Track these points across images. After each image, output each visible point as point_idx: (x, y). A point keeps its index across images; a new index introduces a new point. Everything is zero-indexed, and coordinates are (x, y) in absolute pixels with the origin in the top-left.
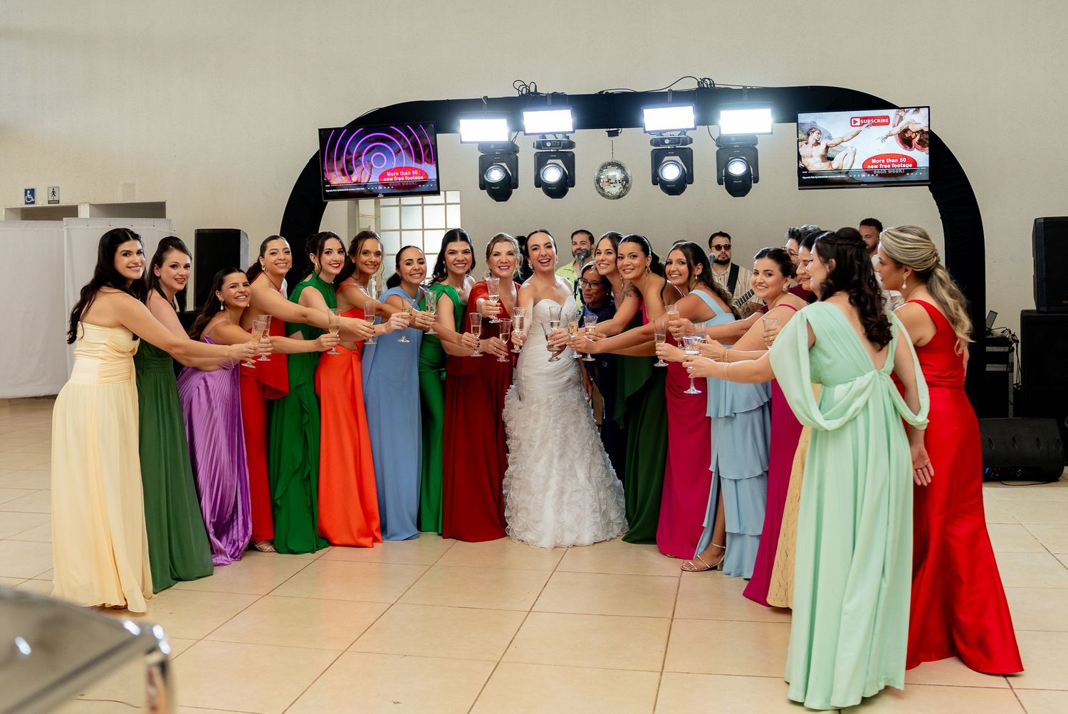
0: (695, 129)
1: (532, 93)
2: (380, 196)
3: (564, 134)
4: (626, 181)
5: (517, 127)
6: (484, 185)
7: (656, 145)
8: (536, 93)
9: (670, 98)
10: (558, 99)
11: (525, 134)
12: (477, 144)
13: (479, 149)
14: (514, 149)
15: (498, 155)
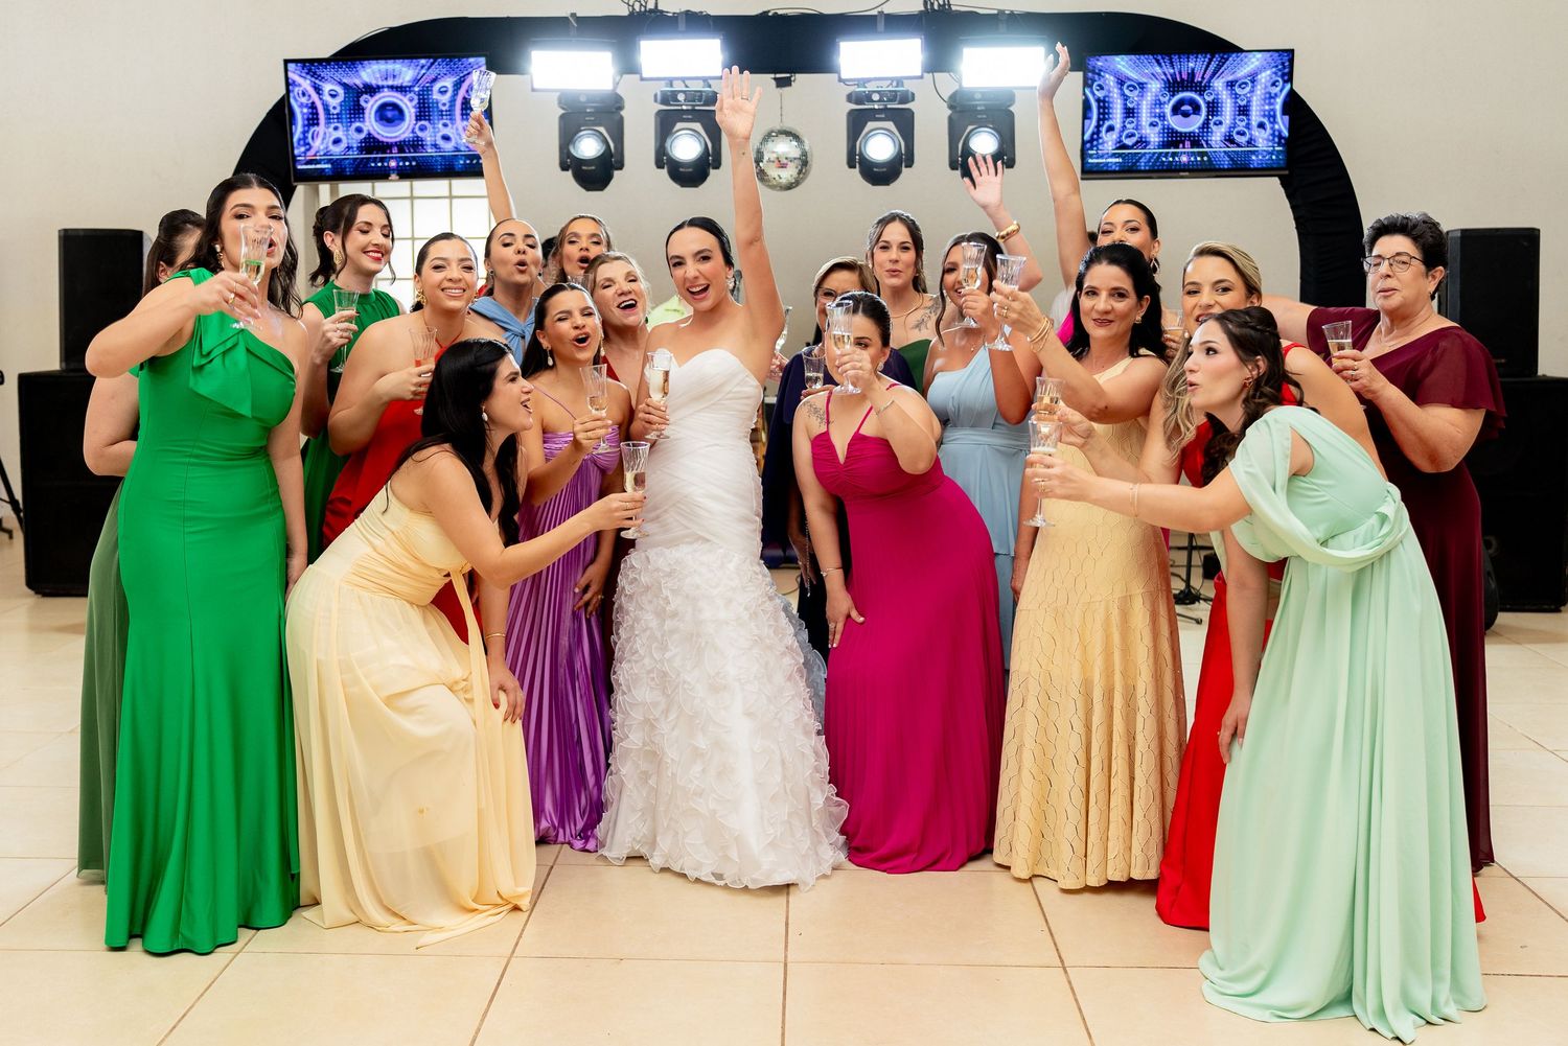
0: (921, 77)
1: (651, 11)
2: (394, 176)
3: (705, 80)
4: (804, 162)
5: (629, 67)
6: (570, 163)
7: (857, 103)
8: (656, 10)
9: (881, 25)
10: (696, 22)
11: (642, 79)
12: (558, 94)
13: (560, 102)
14: (618, 105)
15: (590, 114)
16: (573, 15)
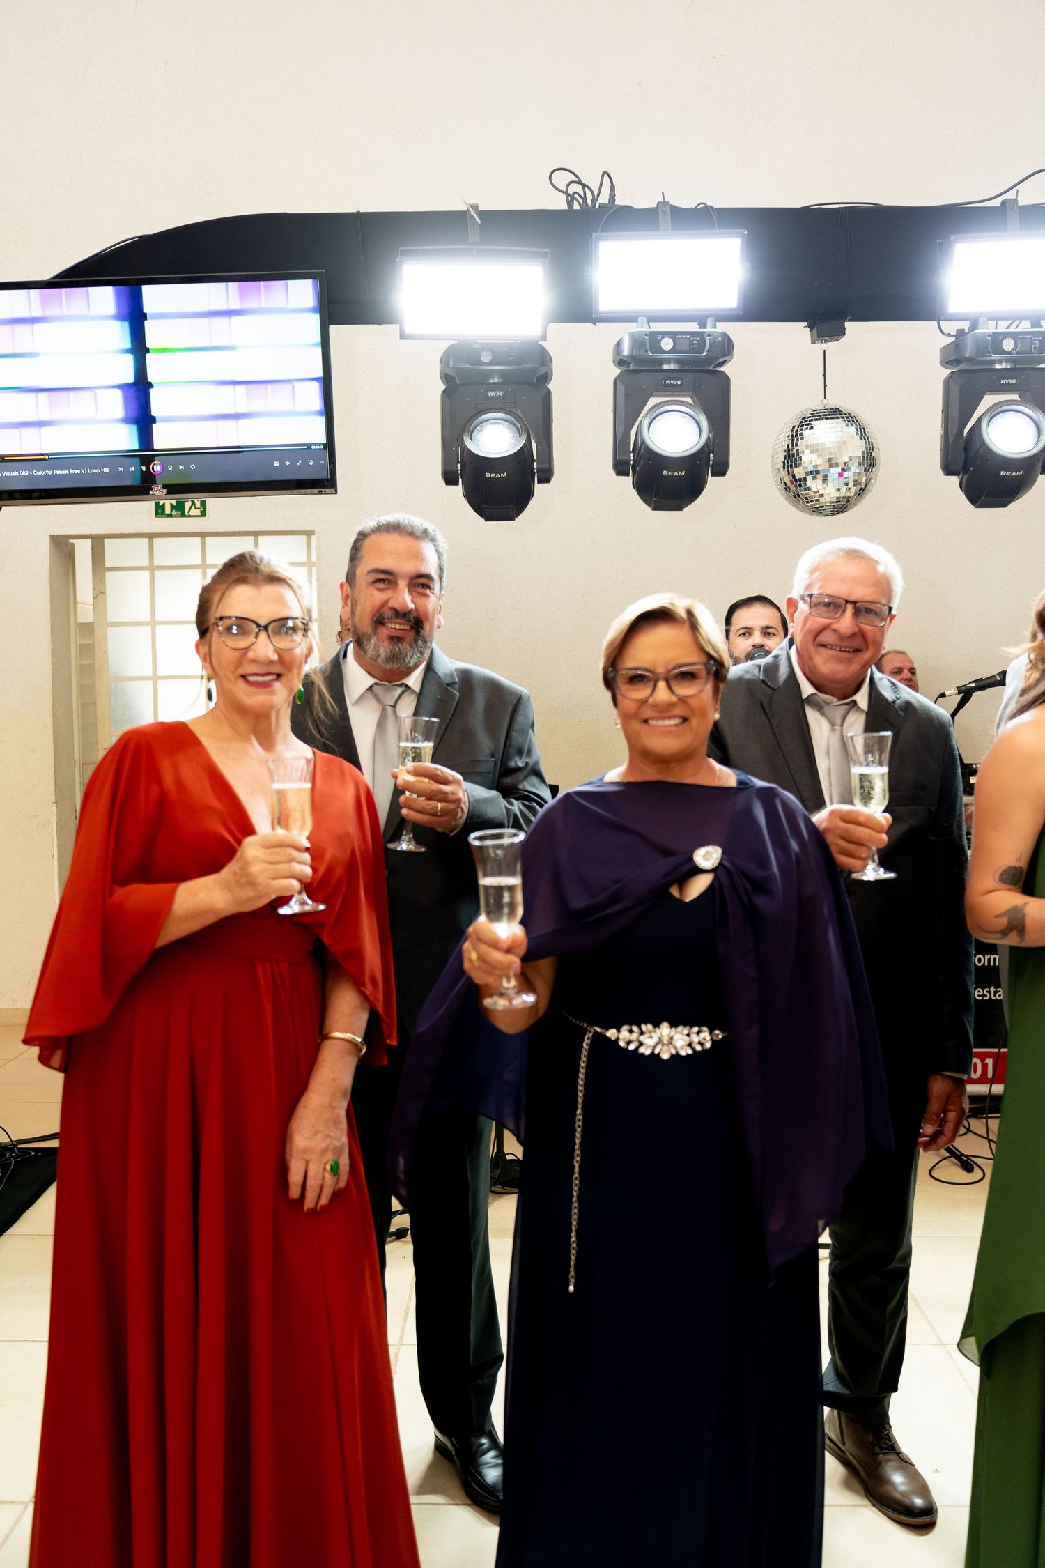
1: (602, 206)
2: (158, 490)
4: (869, 462)
6: (458, 468)
7: (961, 362)
8: (616, 204)
10: (689, 219)
11: (596, 322)
14: (543, 371)
15: (495, 387)
16: (475, 207)
